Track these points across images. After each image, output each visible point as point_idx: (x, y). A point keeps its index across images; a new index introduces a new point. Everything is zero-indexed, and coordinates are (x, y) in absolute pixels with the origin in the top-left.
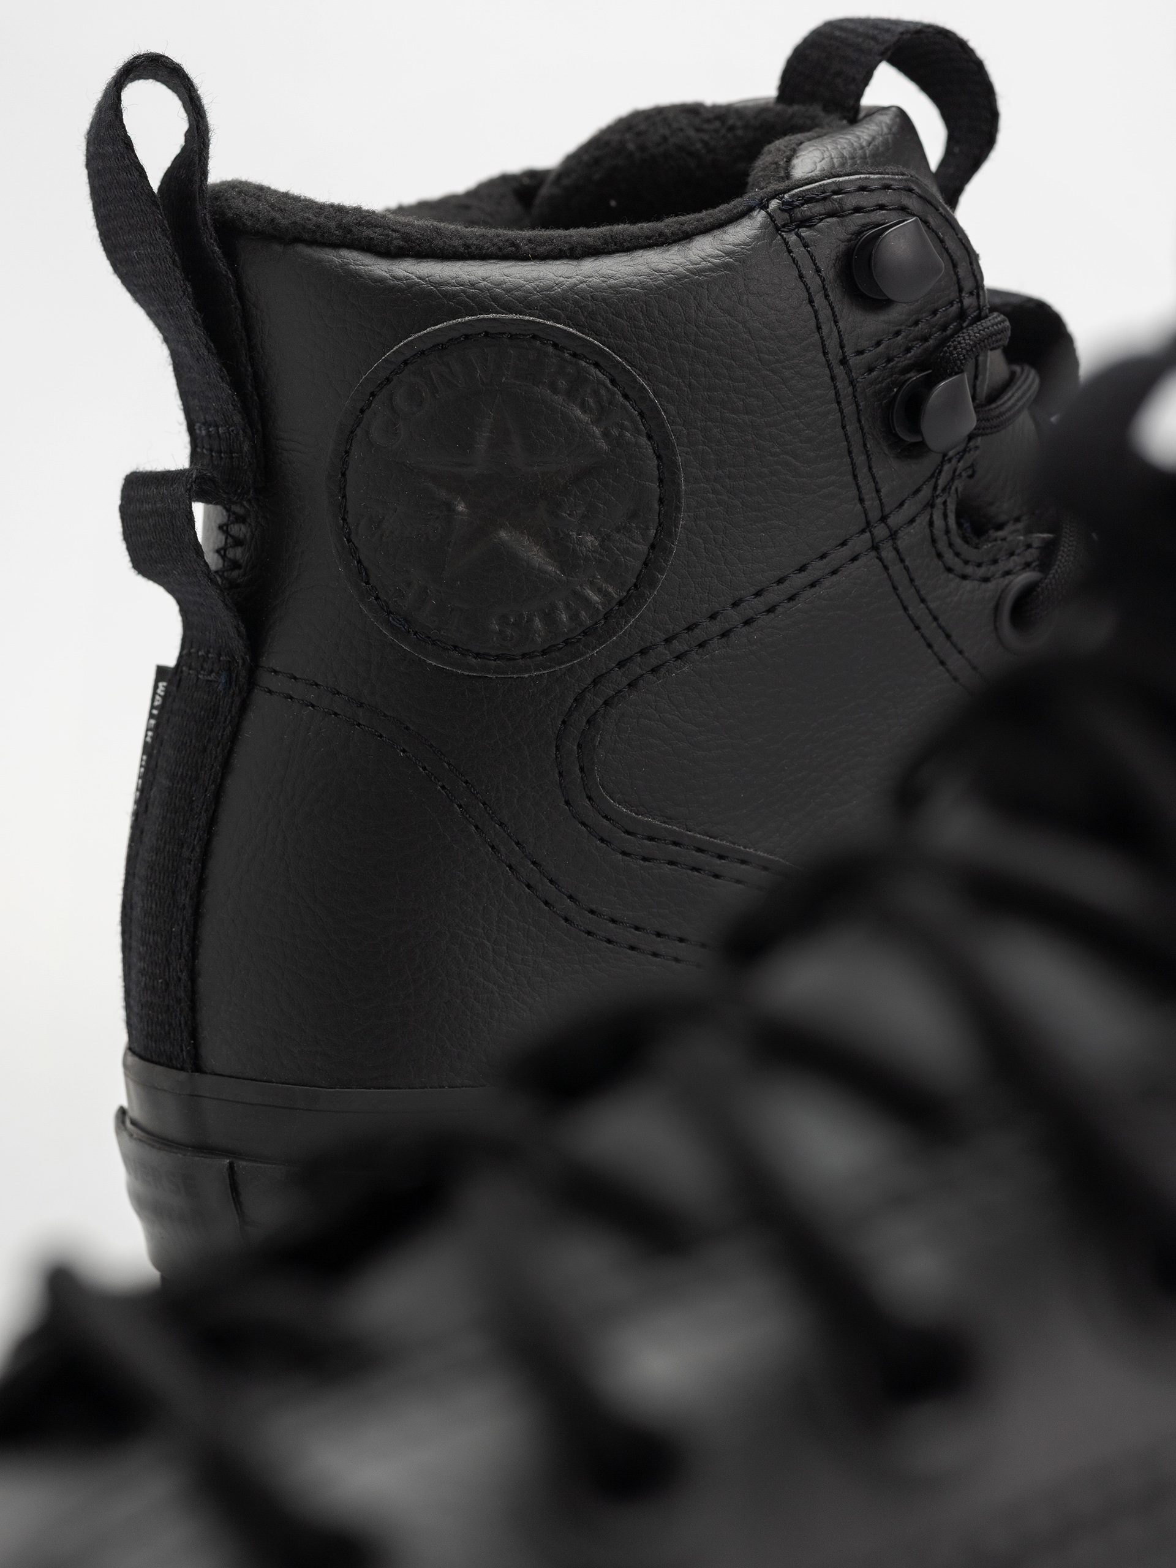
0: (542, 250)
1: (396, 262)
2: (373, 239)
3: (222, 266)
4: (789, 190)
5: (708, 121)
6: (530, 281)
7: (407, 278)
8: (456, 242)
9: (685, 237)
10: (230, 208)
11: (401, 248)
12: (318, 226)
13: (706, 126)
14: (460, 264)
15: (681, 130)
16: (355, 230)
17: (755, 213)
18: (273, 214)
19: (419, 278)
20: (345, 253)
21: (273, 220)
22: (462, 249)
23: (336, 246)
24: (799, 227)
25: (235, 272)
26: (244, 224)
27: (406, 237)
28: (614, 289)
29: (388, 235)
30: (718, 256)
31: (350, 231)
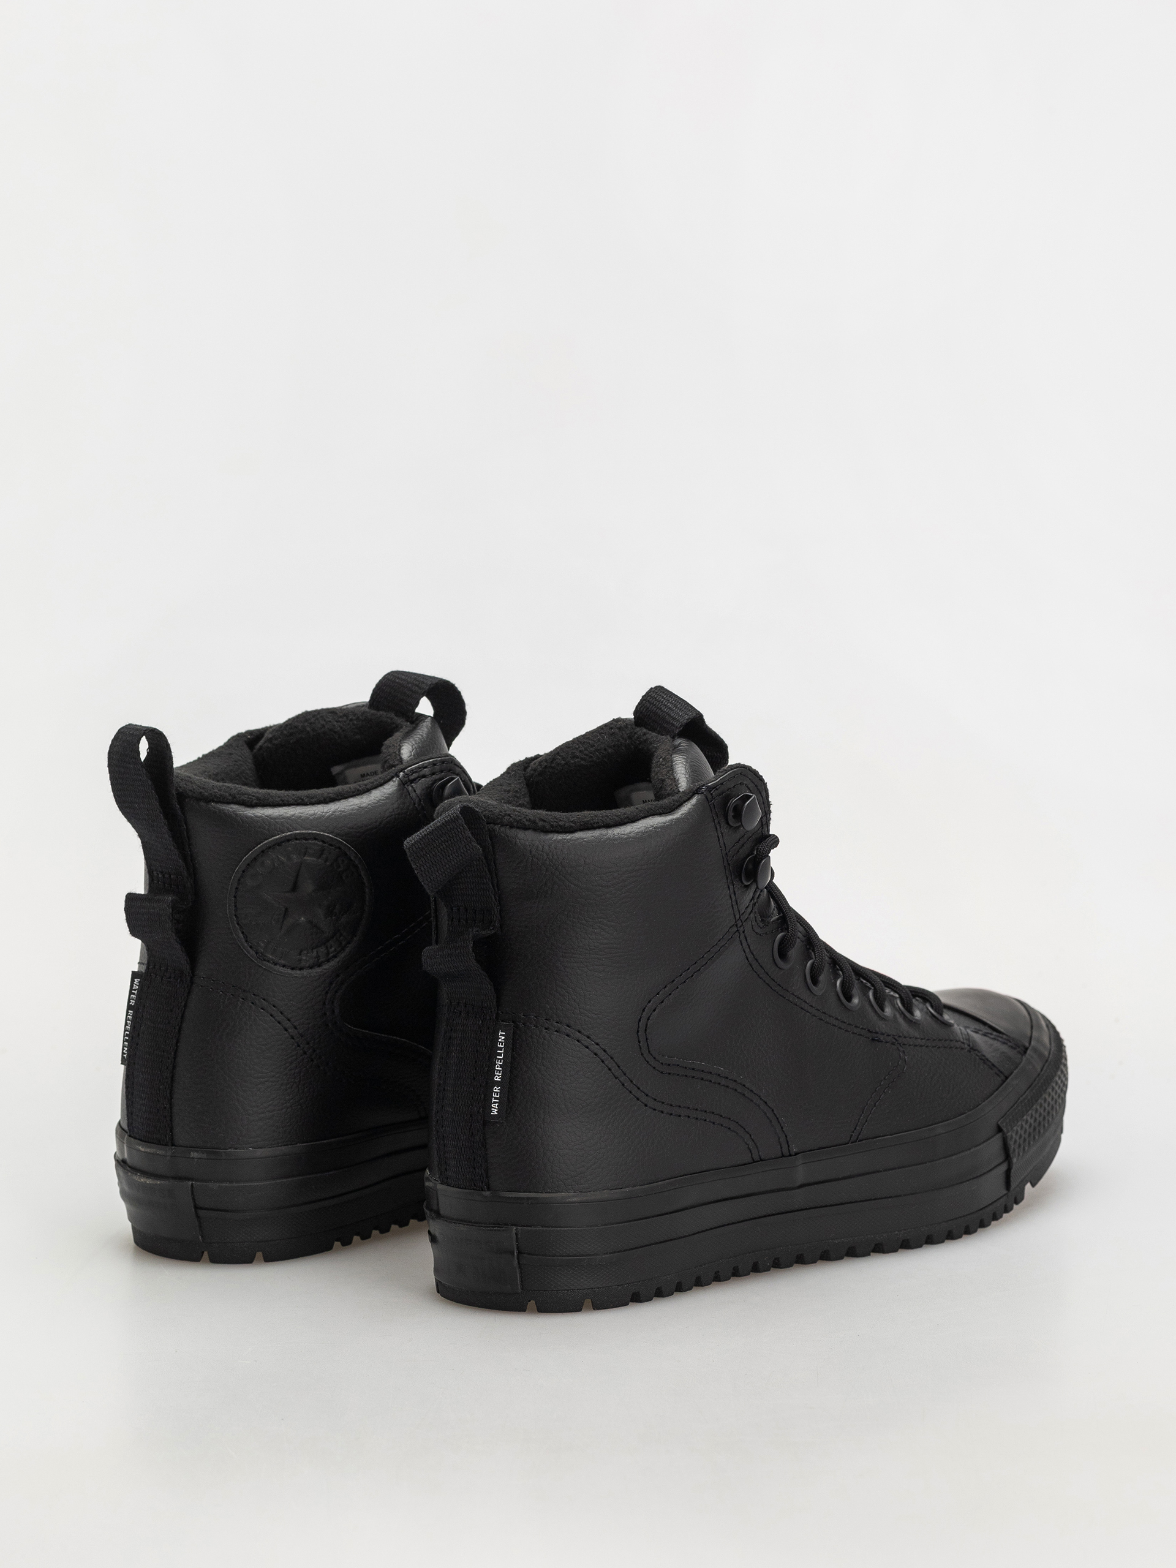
0: (313, 800)
1: (255, 809)
2: (245, 800)
3: (179, 812)
4: (406, 768)
5: (341, 717)
6: (311, 815)
7: (261, 817)
8: (278, 799)
9: (368, 790)
10: (180, 787)
11: (256, 803)
12: (221, 795)
13: (340, 719)
14: (280, 809)
15: (330, 722)
16: (238, 796)
17: (394, 779)
18: (201, 790)
19: (266, 816)
20: (232, 806)
21: (201, 793)
22: (281, 802)
23: (229, 803)
24: (411, 783)
25: (183, 814)
26: (188, 794)
27: (258, 798)
28: (345, 816)
29: (251, 798)
30: (383, 800)
31: (235, 797)
